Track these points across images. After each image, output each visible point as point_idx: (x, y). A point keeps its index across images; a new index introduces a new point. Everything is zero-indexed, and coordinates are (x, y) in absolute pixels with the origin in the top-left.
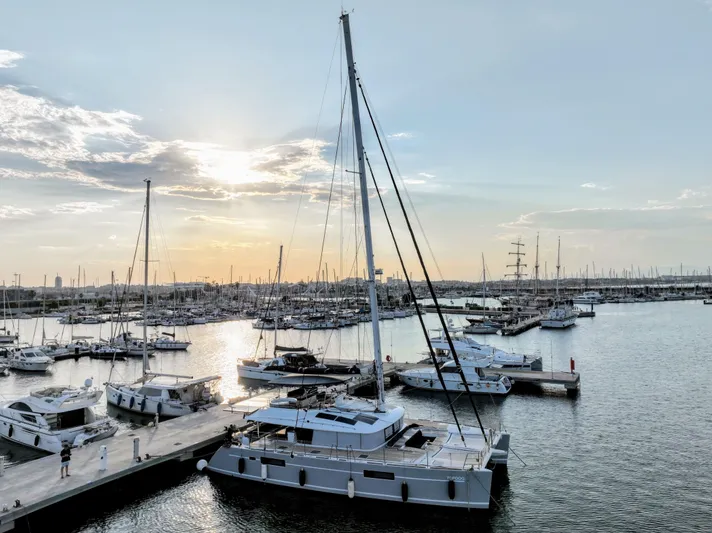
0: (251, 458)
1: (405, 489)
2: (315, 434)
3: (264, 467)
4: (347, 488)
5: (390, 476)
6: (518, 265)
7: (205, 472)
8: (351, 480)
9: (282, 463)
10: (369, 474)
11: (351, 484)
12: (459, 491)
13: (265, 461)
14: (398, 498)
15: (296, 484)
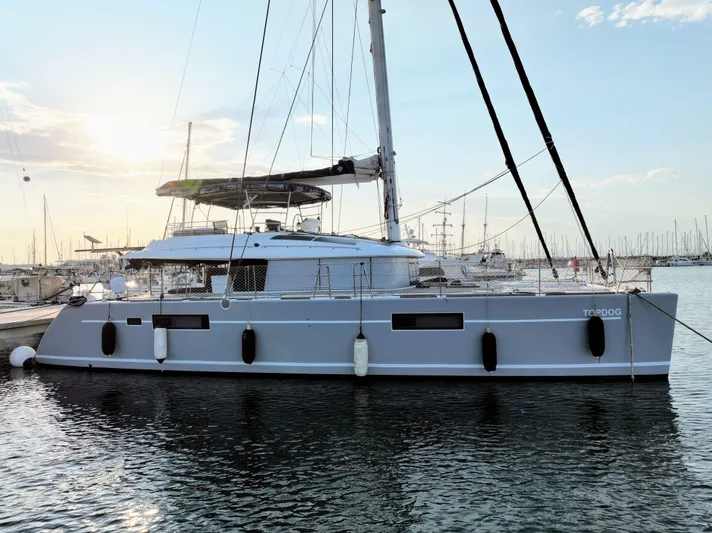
0: (131, 321)
1: (488, 347)
2: (271, 269)
3: (160, 333)
4: (351, 359)
5: (455, 321)
6: (444, 225)
7: (30, 367)
8: (361, 337)
9: (203, 322)
10: (402, 321)
11: (361, 347)
12: (611, 337)
13: (161, 321)
14: (474, 368)
15: (237, 365)
